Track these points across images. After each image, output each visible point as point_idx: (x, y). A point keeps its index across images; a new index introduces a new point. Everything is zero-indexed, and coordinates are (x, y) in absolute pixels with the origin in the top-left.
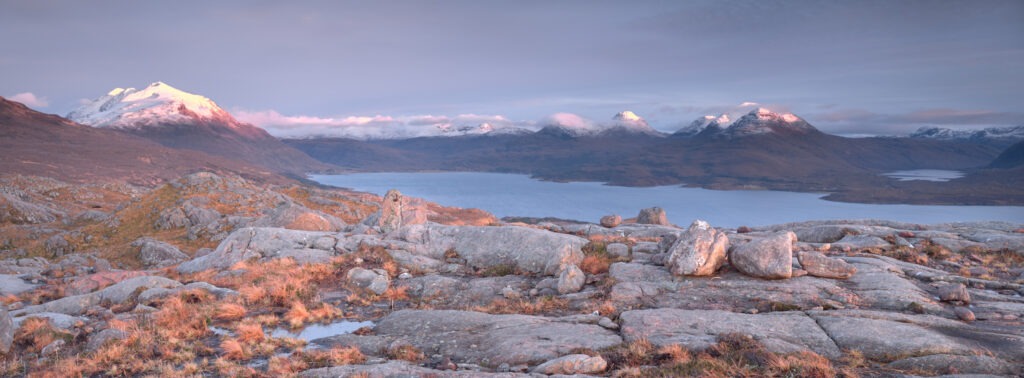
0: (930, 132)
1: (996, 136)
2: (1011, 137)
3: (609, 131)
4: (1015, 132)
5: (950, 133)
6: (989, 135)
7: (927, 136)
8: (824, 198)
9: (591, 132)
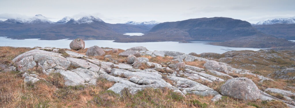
0: (131, 22)
1: (146, 23)
2: (150, 24)
3: (35, 21)
4: (151, 22)
5: (136, 23)
6: (145, 23)
7: (130, 23)
8: (114, 42)
9: (28, 21)
